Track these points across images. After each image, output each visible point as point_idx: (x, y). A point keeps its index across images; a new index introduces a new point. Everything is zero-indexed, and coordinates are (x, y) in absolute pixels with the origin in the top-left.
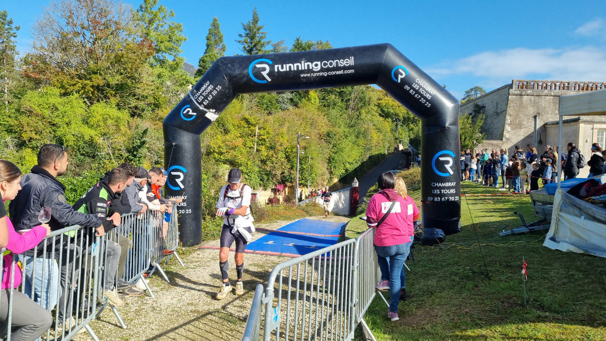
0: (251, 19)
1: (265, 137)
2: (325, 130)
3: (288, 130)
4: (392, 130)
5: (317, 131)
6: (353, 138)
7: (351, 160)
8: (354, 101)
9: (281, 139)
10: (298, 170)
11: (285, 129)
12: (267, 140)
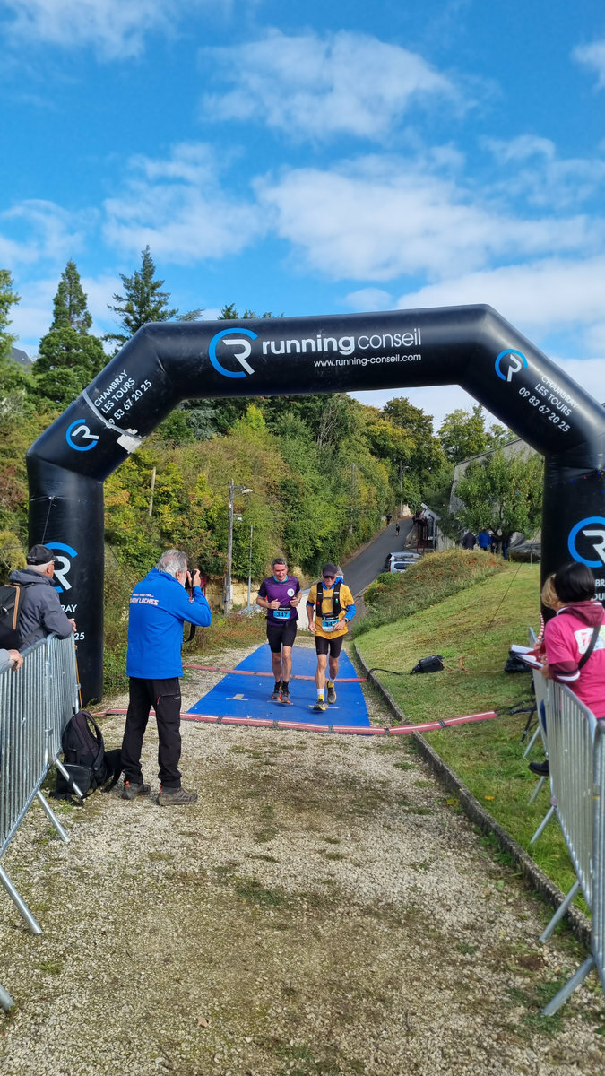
0: (139, 267)
1: (170, 489)
2: (277, 477)
3: (212, 475)
4: (393, 481)
5: (264, 479)
6: (327, 492)
7: (323, 533)
8: (327, 425)
9: (200, 493)
10: (231, 551)
11: (204, 476)
12: (173, 495)
